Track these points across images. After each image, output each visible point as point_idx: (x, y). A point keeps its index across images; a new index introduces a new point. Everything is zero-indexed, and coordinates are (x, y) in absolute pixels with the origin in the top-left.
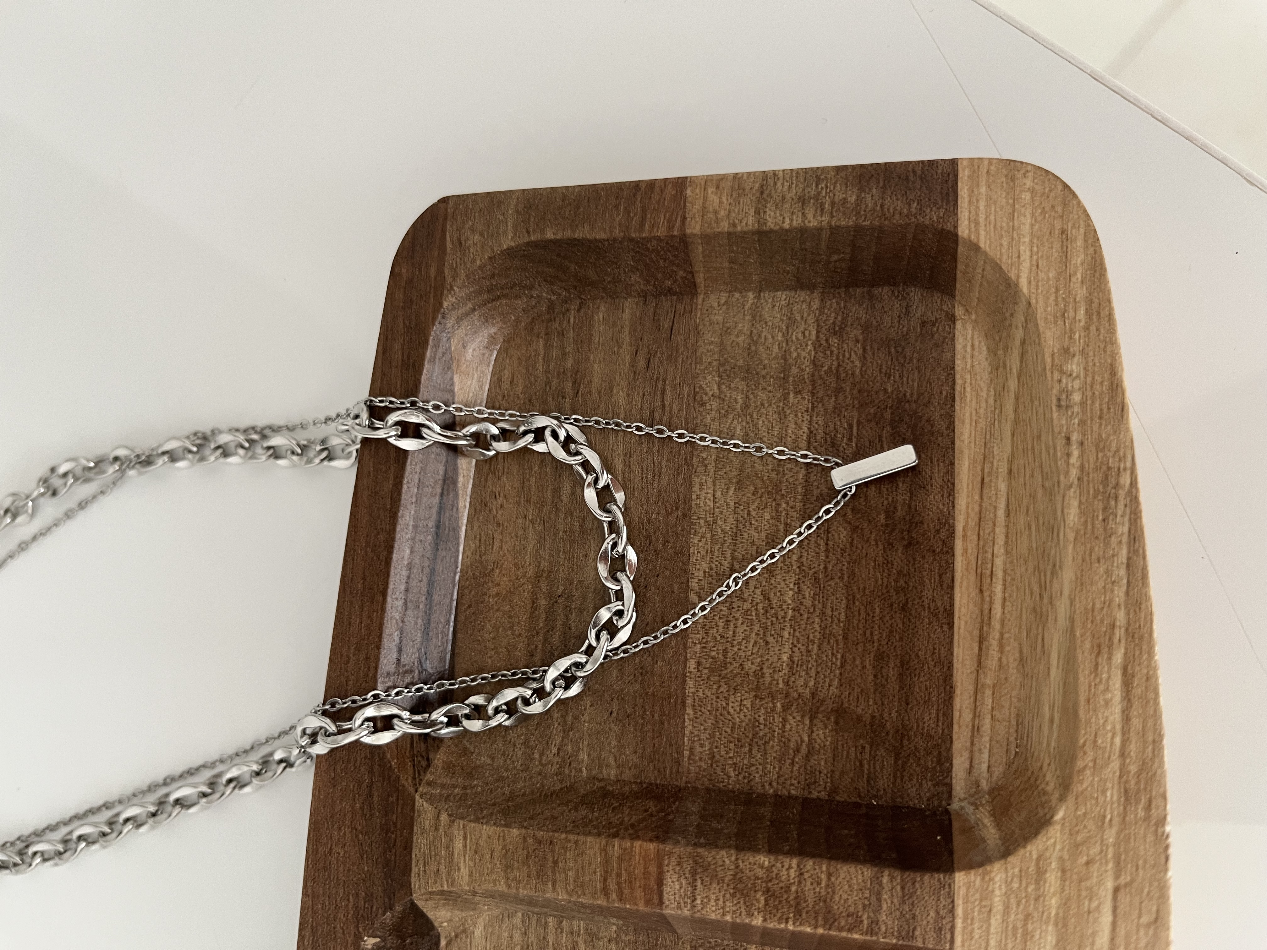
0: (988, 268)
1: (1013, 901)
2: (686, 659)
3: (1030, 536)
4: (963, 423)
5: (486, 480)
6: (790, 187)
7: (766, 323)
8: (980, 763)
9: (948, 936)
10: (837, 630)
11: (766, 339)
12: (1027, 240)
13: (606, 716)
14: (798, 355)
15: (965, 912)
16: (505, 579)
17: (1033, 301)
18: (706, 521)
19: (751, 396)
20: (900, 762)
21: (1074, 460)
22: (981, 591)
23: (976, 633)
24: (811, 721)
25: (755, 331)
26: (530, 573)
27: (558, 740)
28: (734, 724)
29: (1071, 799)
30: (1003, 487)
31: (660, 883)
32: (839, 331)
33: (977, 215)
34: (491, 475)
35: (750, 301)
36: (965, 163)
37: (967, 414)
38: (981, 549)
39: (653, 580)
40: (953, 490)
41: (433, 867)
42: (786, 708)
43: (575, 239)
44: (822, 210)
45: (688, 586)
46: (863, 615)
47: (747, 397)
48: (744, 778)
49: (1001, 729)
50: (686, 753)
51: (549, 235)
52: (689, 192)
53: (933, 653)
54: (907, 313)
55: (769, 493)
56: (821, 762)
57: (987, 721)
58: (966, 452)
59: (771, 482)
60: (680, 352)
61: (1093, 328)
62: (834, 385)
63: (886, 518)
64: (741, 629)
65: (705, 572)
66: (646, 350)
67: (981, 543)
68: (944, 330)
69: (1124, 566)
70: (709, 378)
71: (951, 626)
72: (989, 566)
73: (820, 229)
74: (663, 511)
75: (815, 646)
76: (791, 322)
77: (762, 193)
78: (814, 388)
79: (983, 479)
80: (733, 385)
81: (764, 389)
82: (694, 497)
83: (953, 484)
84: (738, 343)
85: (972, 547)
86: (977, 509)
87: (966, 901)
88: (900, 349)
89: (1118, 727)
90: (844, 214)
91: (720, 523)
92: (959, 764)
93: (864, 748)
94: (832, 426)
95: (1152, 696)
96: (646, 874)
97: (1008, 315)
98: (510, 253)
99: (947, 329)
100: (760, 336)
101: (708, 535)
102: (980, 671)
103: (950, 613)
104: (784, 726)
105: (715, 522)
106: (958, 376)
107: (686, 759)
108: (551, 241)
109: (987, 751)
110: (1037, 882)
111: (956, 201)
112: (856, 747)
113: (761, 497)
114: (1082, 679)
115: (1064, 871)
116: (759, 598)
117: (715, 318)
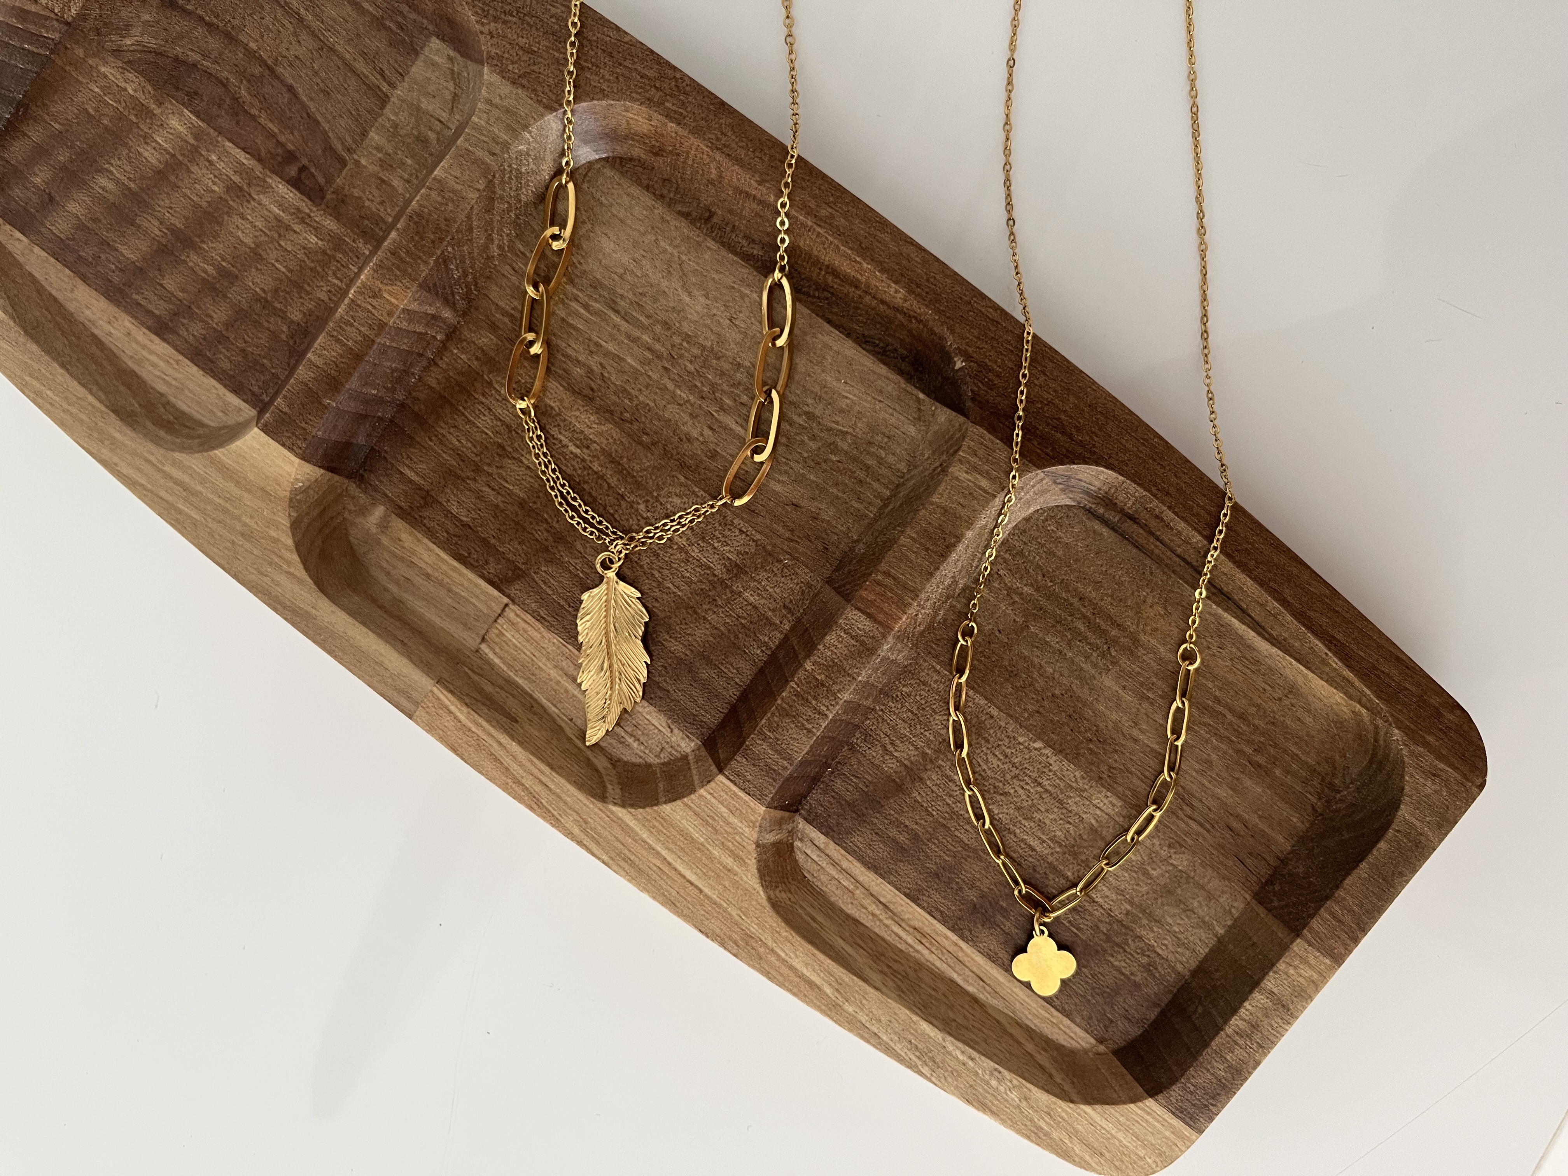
0: (1115, 1096)
1: (729, 830)
2: (1001, 710)
3: (930, 987)
4: (1028, 997)
5: (1238, 648)
6: (1272, 1026)
7: (1193, 927)
8: (812, 851)
9: (731, 777)
10: (951, 824)
11: (1182, 919)
12: (1113, 1132)
13: (1001, 628)
14: (1153, 932)
15: (739, 798)
16: (1152, 614)
17: (1072, 1105)
18: (1086, 790)
19: (1149, 881)
20: (843, 802)
21: (958, 1053)
22: (915, 929)
23: (892, 907)
24: (906, 766)
25: (1193, 916)
26: (1142, 637)
27: (1007, 580)
28: (936, 713)
29: (766, 903)
30: (970, 989)
31: (869, 616)
32: (1148, 968)
33: (1154, 1118)
34: (1239, 654)
35: (1217, 928)
36: (1194, 1137)
37: (1031, 1003)
38: (940, 947)
39: (1071, 725)
40: (990, 959)
41: (981, 453)
42: (924, 754)
43: (1361, 861)
44: (1237, 1033)
45: (1050, 746)
46: (950, 846)
47: (1151, 878)
48: (897, 696)
49: (824, 878)
50: (938, 667)
51: (1382, 845)
52: (1327, 961)
53: (896, 872)
54: (1126, 1018)
55: (1073, 846)
56: (875, 753)
57: (834, 873)
58: (1007, 984)
59: (1080, 853)
60: (1221, 856)
61: (1028, 1123)
62: (1115, 938)
63: (1002, 907)
64: (995, 761)
65: (1051, 765)
66: (1242, 833)
67: (945, 951)
68: (1096, 1029)
69: (877, 1031)
70: (1185, 863)
71: (907, 895)
72: (927, 945)
73: (1226, 1021)
74: (1115, 765)
75: (950, 803)
76: (1180, 943)
77: (1283, 1006)
78: (1123, 925)
79: (983, 981)
80: (1167, 875)
81: (1148, 893)
82: (1109, 794)
83: (993, 962)
84: (1194, 899)
85: (946, 944)
86: (967, 964)
87: (745, 802)
88: (1105, 995)
89: (789, 960)
90: (1223, 1044)
91: (1079, 799)
92: (820, 838)
93: (867, 786)
94: (1087, 917)
95: (795, 990)
96: (881, 610)
97: (1075, 1080)
98: (1395, 805)
99: (1095, 1032)
100: (1188, 917)
101: (1074, 785)
102: (866, 892)
103: (915, 900)
104: (913, 745)
105: (1081, 796)
106: (1060, 1015)
107: (934, 664)
108: (1377, 842)
109: (817, 859)
110: (731, 851)
111: (1173, 1113)
112: (870, 783)
113: (1075, 839)
114: (829, 961)
115: (729, 870)
116: (1008, 788)
117: (1225, 896)
